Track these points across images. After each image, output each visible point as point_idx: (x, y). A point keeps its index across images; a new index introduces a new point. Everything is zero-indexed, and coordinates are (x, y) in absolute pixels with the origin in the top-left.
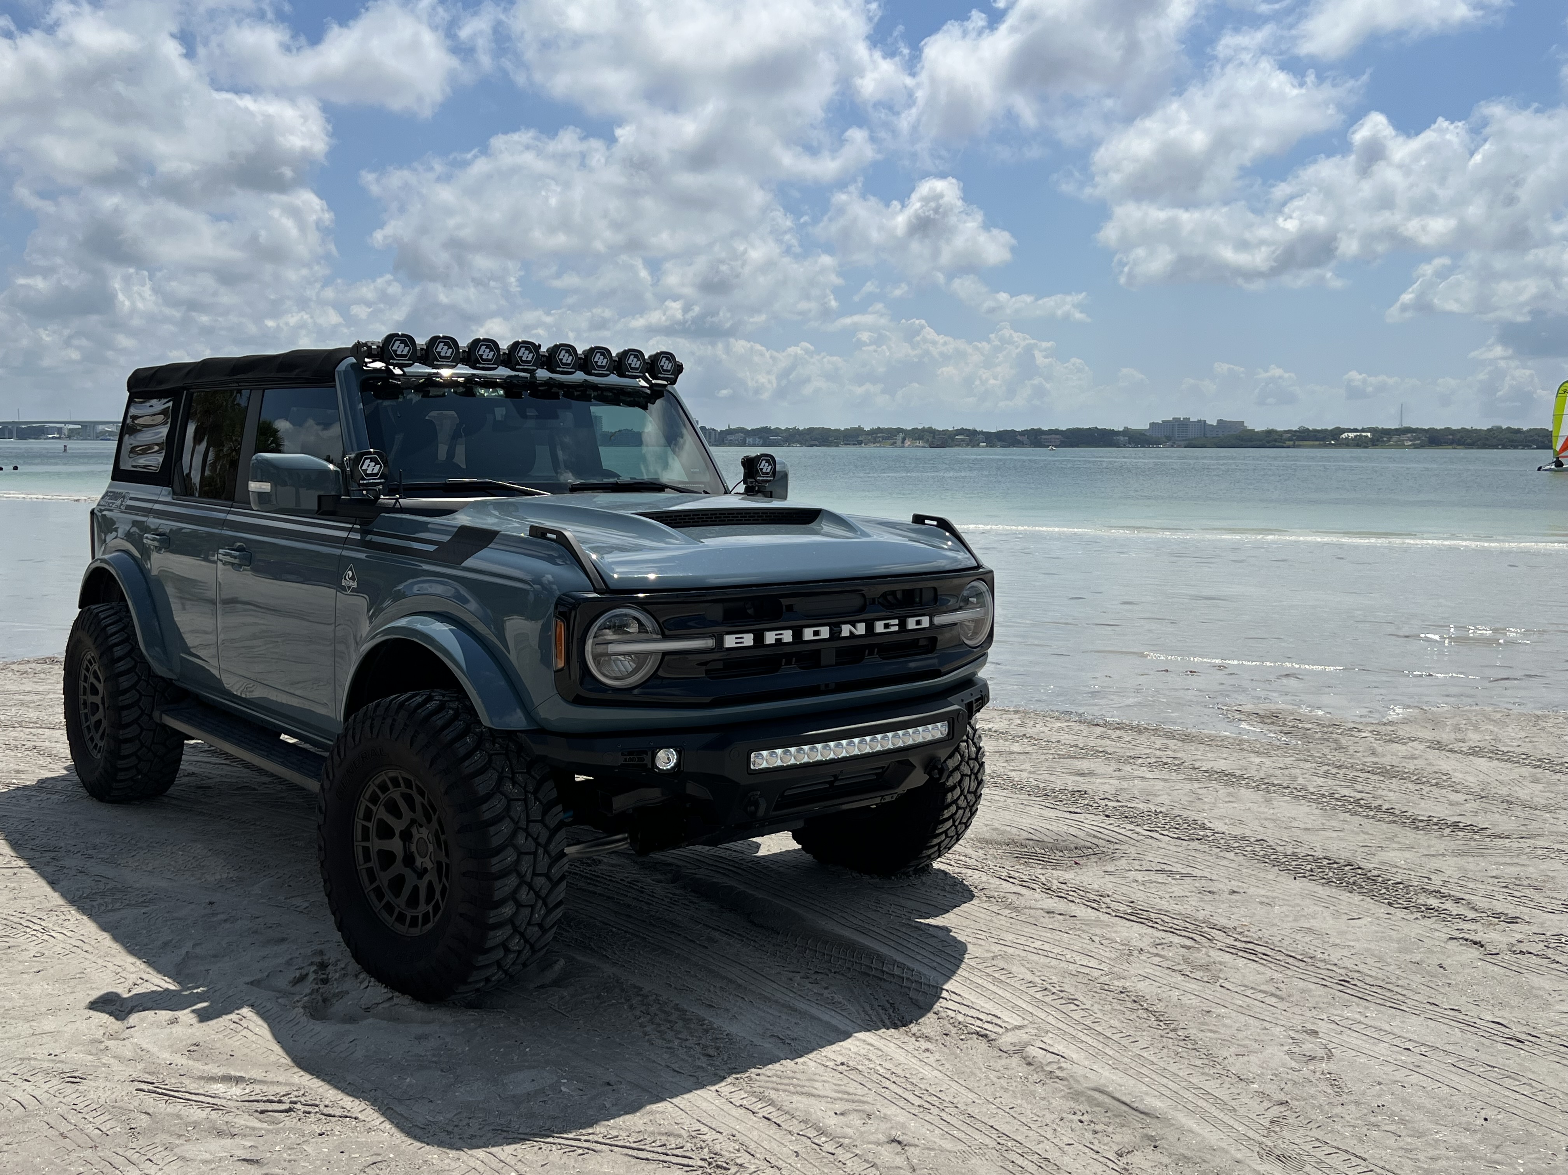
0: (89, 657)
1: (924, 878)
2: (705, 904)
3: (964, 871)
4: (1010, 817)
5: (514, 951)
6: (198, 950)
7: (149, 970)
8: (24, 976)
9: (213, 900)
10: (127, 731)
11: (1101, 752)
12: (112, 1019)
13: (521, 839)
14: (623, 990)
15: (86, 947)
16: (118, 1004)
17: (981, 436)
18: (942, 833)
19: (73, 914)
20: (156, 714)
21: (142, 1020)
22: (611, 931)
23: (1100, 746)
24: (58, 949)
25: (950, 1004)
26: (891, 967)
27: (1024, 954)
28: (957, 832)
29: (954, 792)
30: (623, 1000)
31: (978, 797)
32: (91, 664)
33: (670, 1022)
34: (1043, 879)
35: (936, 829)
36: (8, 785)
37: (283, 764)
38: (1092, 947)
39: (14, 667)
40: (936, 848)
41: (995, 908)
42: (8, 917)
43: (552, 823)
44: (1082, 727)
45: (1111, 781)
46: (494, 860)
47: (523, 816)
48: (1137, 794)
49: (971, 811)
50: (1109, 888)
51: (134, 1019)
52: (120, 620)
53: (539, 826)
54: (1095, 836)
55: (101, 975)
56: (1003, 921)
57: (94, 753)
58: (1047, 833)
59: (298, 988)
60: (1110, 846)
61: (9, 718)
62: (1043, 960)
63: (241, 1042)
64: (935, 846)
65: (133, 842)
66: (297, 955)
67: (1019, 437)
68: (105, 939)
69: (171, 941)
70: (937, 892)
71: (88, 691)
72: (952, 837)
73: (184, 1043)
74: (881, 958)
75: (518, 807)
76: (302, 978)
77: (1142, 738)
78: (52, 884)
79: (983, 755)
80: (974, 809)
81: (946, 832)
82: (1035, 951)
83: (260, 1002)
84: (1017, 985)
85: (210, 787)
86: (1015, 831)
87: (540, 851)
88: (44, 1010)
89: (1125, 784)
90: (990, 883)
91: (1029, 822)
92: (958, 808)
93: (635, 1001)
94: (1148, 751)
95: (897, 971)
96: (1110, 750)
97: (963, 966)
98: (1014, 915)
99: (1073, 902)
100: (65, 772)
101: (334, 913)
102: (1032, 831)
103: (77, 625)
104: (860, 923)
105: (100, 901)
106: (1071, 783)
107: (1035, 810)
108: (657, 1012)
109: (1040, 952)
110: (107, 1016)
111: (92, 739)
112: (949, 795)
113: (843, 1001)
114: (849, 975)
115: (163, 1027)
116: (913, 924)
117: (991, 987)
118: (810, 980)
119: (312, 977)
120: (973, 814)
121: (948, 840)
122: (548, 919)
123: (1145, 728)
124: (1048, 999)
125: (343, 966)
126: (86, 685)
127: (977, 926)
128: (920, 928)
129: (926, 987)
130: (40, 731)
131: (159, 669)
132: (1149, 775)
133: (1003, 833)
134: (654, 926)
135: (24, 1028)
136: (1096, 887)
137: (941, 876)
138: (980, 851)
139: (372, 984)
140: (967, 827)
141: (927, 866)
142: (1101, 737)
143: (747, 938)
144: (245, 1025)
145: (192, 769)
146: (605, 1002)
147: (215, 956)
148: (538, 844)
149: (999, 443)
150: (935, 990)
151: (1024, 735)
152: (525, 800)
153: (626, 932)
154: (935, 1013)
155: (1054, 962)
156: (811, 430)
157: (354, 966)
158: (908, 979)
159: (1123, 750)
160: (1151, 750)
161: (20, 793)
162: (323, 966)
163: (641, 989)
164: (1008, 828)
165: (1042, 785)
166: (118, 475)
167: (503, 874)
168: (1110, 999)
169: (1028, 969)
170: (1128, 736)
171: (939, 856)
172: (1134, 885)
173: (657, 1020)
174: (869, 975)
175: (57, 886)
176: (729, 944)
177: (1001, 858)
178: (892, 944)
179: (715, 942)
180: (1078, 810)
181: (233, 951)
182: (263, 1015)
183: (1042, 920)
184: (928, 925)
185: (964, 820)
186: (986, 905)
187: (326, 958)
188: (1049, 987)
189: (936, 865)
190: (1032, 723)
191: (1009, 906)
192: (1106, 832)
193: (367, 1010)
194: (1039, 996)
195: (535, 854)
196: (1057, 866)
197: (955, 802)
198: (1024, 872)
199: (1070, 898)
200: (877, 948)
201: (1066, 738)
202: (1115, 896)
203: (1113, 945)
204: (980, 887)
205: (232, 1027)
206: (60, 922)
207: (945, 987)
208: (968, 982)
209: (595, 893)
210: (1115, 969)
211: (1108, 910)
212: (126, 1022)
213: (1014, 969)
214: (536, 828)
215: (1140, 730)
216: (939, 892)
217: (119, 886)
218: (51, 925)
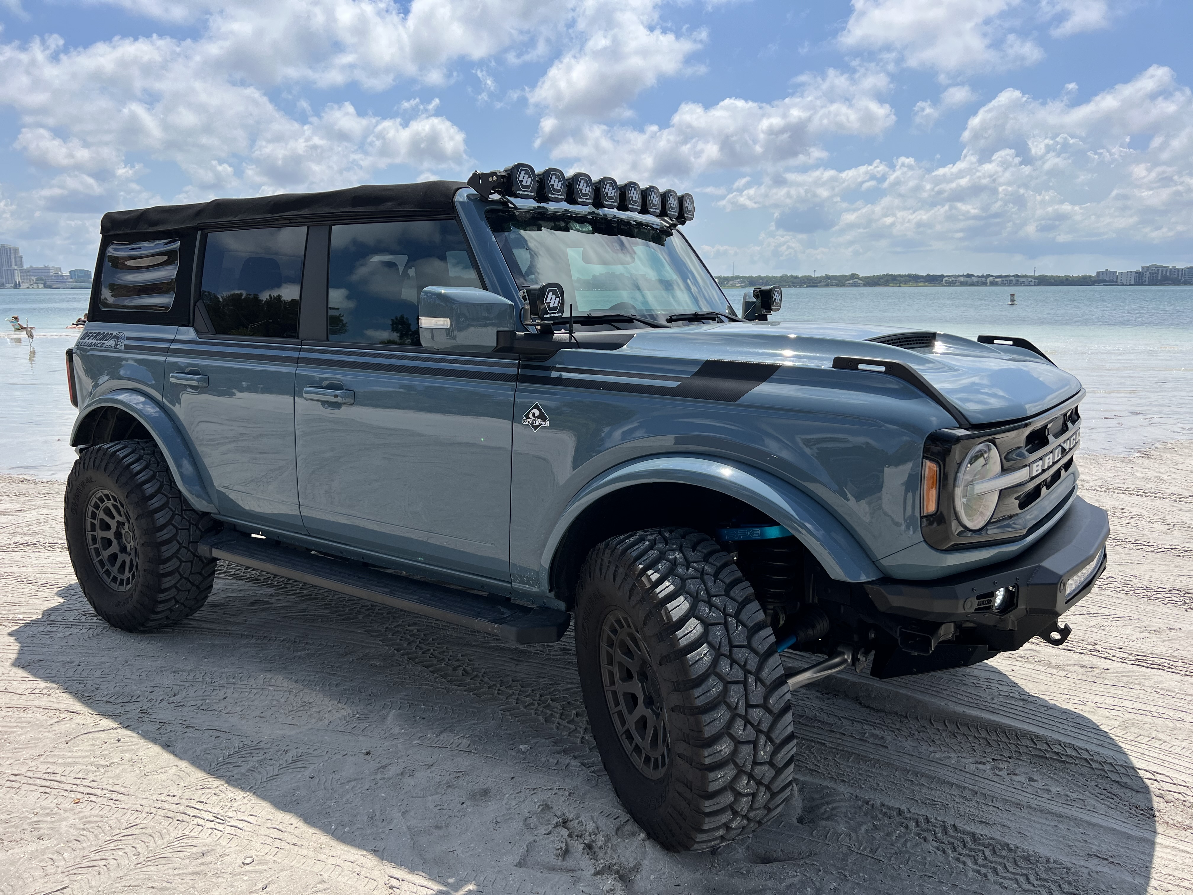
5: (747, 795)
13: (725, 667)
43: (762, 648)
46: (697, 692)
47: (725, 642)
53: (746, 652)
75: (718, 632)
87: (751, 679)
122: (779, 756)
148: (747, 672)
152: (726, 625)
167: (711, 707)
195: (745, 683)
214: (741, 654)
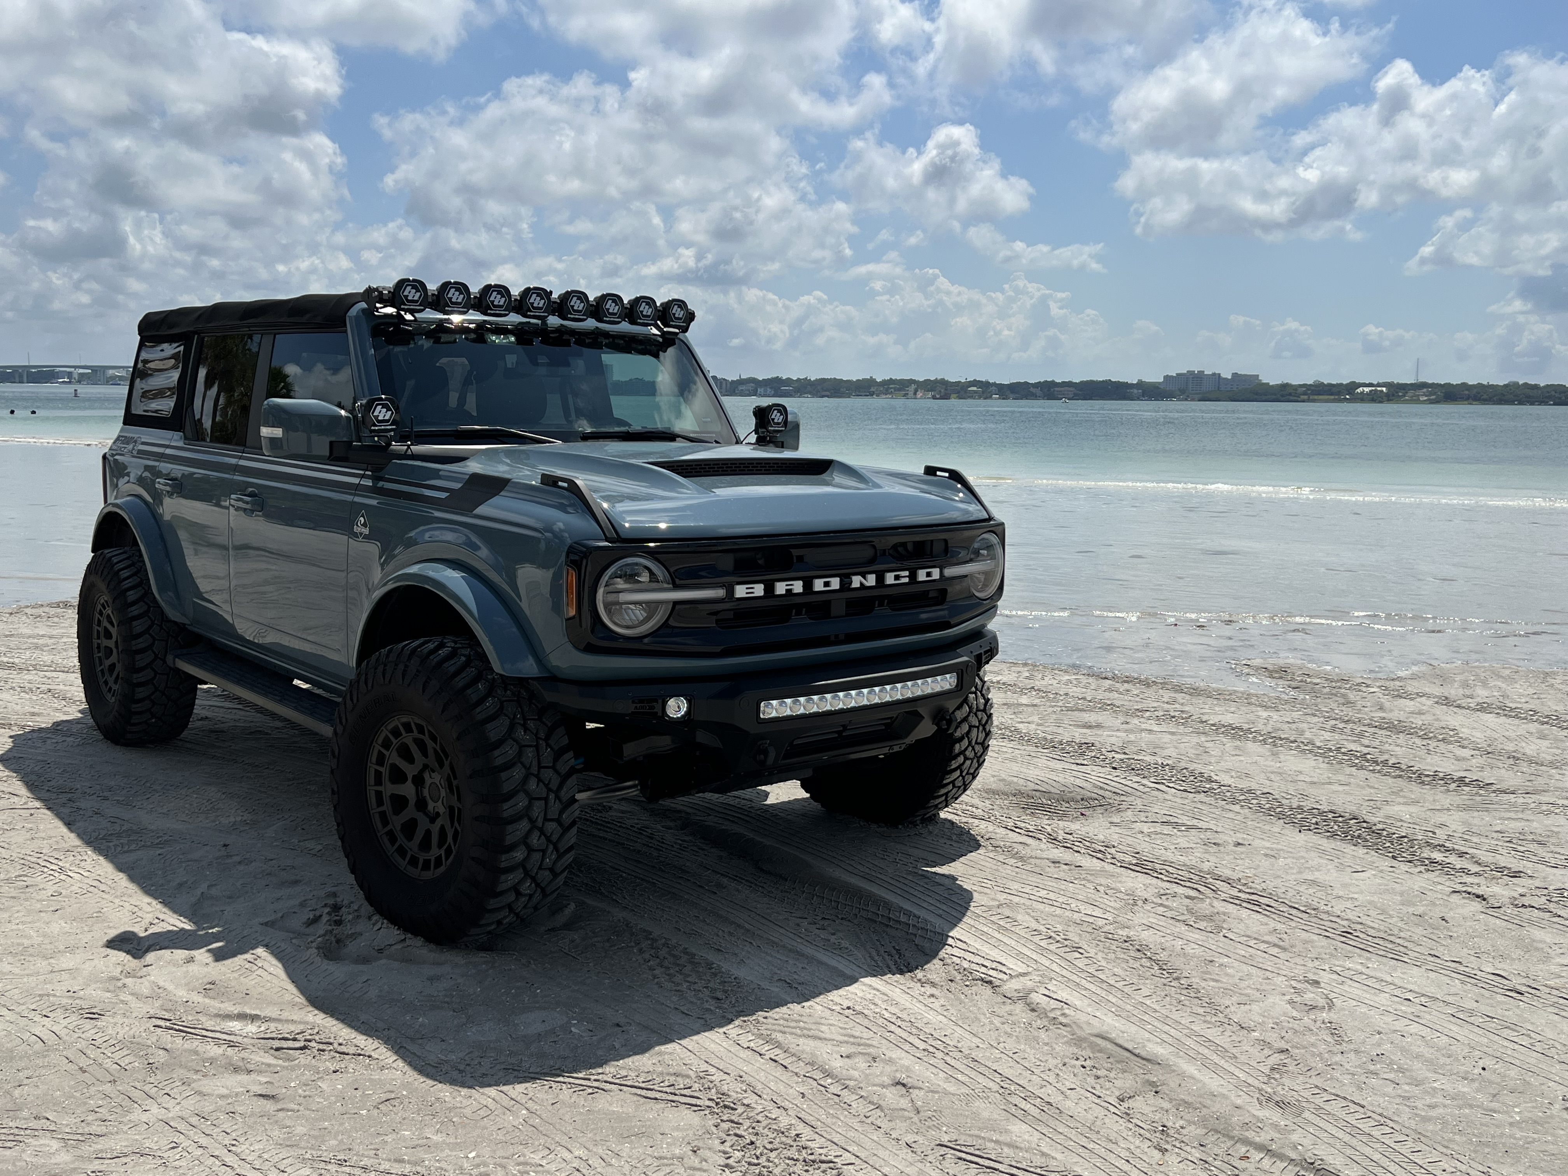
0: (102, 601)
1: (931, 828)
2: (713, 850)
3: (971, 820)
4: (1017, 769)
5: (525, 895)
6: (214, 892)
7: (165, 910)
8: (42, 914)
9: (227, 843)
10: (140, 675)
11: (1109, 705)
12: (129, 957)
13: (532, 785)
14: (632, 934)
15: (103, 887)
16: (135, 942)
17: (994, 388)
18: (948, 784)
19: (90, 854)
20: (169, 658)
21: (159, 959)
22: (621, 876)
23: (1108, 699)
24: (75, 888)
25: (955, 951)
26: (898, 914)
27: (1029, 903)
28: (964, 782)
29: (962, 743)
30: (633, 944)
31: (986, 748)
32: (105, 609)
33: (678, 965)
34: (1049, 829)
35: (943, 780)
36: (23, 727)
37: (296, 709)
38: (1096, 897)
39: (29, 611)
40: (944, 798)
41: (1001, 858)
42: (26, 857)
43: (563, 769)
44: (1091, 680)
45: (1118, 734)
46: (506, 806)
47: (535, 763)
48: (1144, 747)
49: (978, 761)
50: (1115, 839)
51: (150, 957)
52: (133, 564)
54: (1101, 788)
55: (118, 914)
56: (1008, 871)
57: (109, 696)
58: (1054, 784)
59: (311, 930)
60: (1117, 798)
61: (23, 661)
62: (1048, 909)
63: (256, 981)
64: (942, 795)
65: (148, 785)
66: (310, 897)
67: (1032, 389)
68: (122, 879)
69: (186, 882)
70: (942, 841)
71: (102, 634)
72: (959, 787)
73: (200, 981)
74: (888, 905)
75: (530, 753)
76: (316, 920)
77: (1150, 692)
78: (69, 825)
79: (991, 705)
80: (981, 760)
81: (953, 782)
82: (1040, 900)
83: (273, 943)
84: (1022, 933)
85: (223, 732)
86: (1021, 782)
87: (552, 796)
88: (62, 948)
89: (1132, 737)
90: (996, 833)
91: (1036, 773)
92: (966, 759)
93: (645, 944)
94: (1155, 704)
95: (903, 918)
96: (1117, 703)
97: (969, 913)
98: (1020, 864)
99: (1079, 852)
100: (80, 715)
101: (347, 856)
102: (1039, 782)
103: (91, 569)
104: (867, 870)
105: (116, 842)
106: (1079, 734)
107: (1042, 762)
108: (667, 956)
109: (1045, 901)
110: (125, 954)
111: (106, 683)
112: (957, 746)
113: (851, 947)
114: (856, 921)
115: (179, 966)
116: (920, 872)
117: (996, 935)
118: (818, 926)
119: (325, 918)
120: (980, 765)
121: (955, 790)
122: (560, 863)
123: (1153, 682)
124: (1052, 947)
125: (356, 908)
126: (100, 629)
127: (983, 874)
128: (927, 876)
129: (932, 934)
130: (54, 674)
131: (173, 614)
132: (1156, 728)
133: (1010, 783)
134: (663, 871)
135: (42, 965)
136: (1101, 837)
137: (948, 825)
138: (987, 801)
139: (385, 926)
140: (974, 778)
141: (934, 815)
142: (1110, 690)
143: (756, 885)
144: (260, 965)
145: (205, 713)
146: (614, 946)
147: (230, 898)
148: (549, 790)
149: (1012, 396)
150: (940, 937)
151: (1033, 688)
152: (537, 747)
153: (635, 877)
154: (940, 960)
155: (1059, 911)
156: (823, 381)
157: (367, 908)
158: (914, 926)
159: (1131, 703)
160: (1159, 704)
161: (35, 735)
162: (336, 908)
163: (650, 933)
164: (1015, 779)
165: (1049, 737)
166: (130, 419)
168: (1114, 947)
169: (1033, 917)
170: (1136, 689)
171: (946, 806)
172: (1140, 835)
173: (666, 963)
174: (875, 922)
175: (73, 828)
176: (738, 890)
177: (1008, 809)
178: (899, 892)
179: (724, 888)
180: (1085, 762)
181: (247, 892)
182: (279, 955)
183: (1048, 869)
184: (935, 873)
185: (972, 771)
186: (991, 855)
187: (339, 900)
188: (1053, 934)
189: (943, 815)
190: (1040, 676)
191: (1016, 856)
192: (1113, 784)
193: (380, 951)
194: (1043, 943)
195: (546, 799)
196: (1063, 816)
197: (962, 752)
198: (1031, 823)
199: (1076, 848)
200: (884, 895)
201: (1075, 691)
202: (1120, 846)
203: (1117, 895)
204: (986, 837)
205: (247, 966)
206: (77, 862)
207: (950, 934)
208: (974, 929)
209: (606, 839)
210: (1120, 919)
211: (1113, 861)
212: (142, 960)
213: (1019, 917)
214: (547, 774)
215: (1148, 683)
216: (946, 841)
217: (135, 828)
218: (68, 865)
